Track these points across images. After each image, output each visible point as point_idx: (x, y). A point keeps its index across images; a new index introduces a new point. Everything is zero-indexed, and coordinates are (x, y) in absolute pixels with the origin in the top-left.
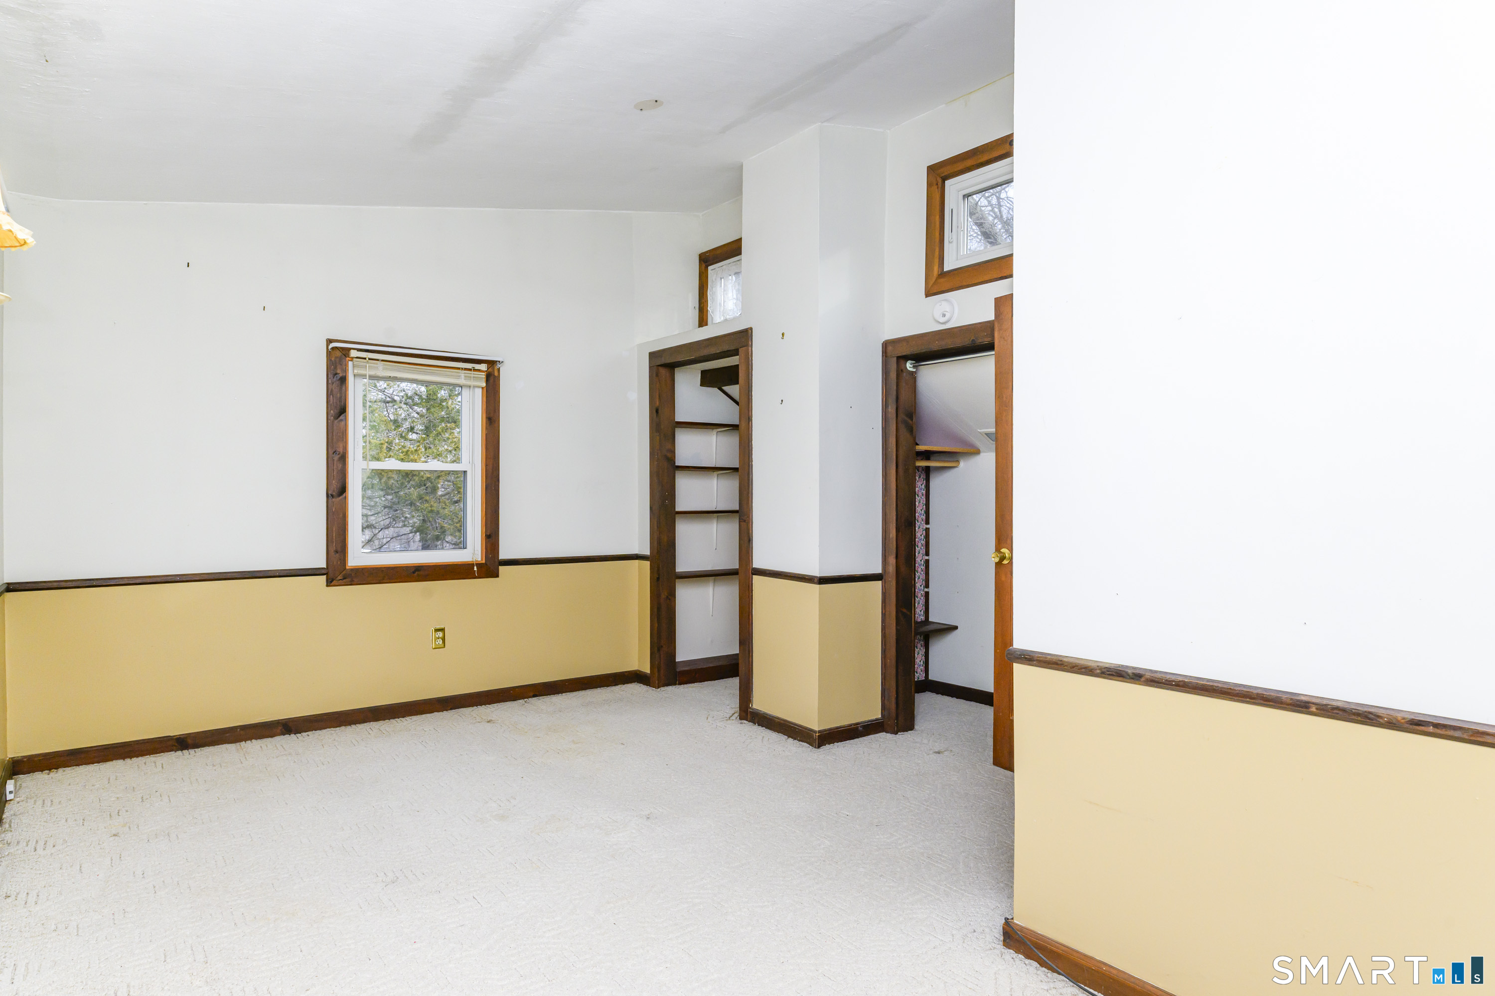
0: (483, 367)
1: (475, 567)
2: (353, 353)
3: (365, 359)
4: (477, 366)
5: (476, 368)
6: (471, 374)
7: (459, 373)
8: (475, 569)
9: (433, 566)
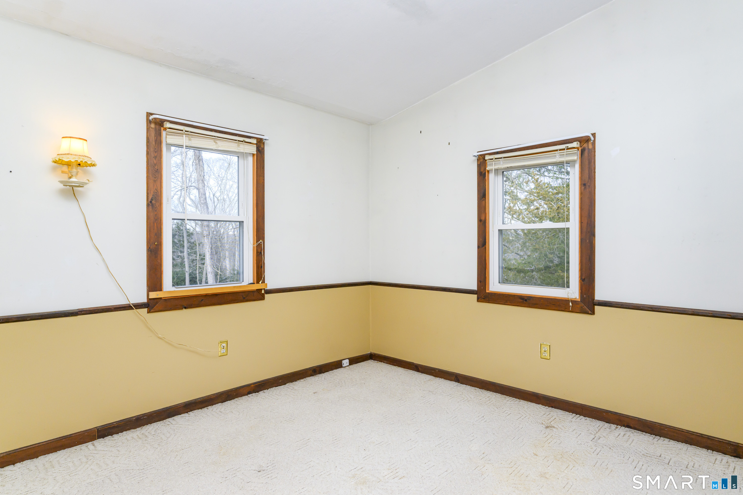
0: (575, 144)
1: (571, 303)
2: (487, 157)
3: (493, 159)
4: (570, 145)
5: (569, 147)
6: (564, 152)
7: (555, 153)
8: (571, 304)
9: (539, 298)
